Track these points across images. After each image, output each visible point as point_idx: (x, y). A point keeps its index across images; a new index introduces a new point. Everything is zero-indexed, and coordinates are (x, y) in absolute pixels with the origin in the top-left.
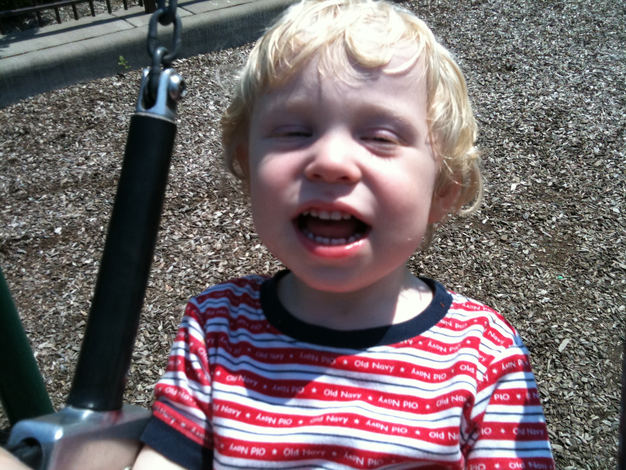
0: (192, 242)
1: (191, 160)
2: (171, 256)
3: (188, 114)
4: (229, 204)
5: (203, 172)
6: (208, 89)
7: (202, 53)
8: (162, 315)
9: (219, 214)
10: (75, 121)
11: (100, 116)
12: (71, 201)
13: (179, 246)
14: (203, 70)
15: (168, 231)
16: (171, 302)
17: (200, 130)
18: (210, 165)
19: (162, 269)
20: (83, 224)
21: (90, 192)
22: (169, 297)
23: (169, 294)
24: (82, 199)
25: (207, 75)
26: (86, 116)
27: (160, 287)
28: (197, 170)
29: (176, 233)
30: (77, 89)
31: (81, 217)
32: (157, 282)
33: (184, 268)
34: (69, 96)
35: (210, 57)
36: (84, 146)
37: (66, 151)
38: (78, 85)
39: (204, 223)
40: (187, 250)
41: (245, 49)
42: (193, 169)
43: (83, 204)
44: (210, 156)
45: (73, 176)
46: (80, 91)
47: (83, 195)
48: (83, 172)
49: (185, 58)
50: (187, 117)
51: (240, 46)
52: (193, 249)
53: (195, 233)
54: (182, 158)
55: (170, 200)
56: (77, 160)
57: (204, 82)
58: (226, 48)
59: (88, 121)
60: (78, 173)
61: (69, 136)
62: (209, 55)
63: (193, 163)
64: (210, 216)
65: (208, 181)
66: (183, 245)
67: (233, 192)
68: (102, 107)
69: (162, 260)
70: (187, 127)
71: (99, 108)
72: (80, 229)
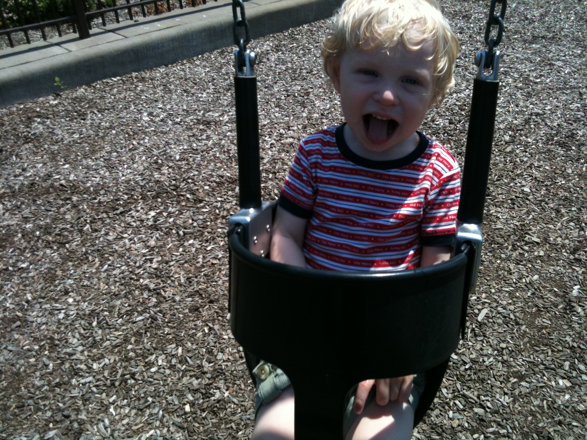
0: (127, 241)
1: (126, 166)
2: (106, 256)
3: (122, 125)
4: (162, 204)
5: (137, 176)
6: (141, 102)
7: (135, 71)
8: (97, 311)
9: (153, 213)
10: (12, 137)
11: (37, 131)
12: (7, 210)
13: (114, 245)
14: (138, 86)
15: (103, 232)
16: (105, 299)
17: (134, 139)
18: (144, 170)
19: (97, 269)
20: (20, 230)
21: (26, 201)
22: (104, 294)
23: (104, 292)
24: (19, 208)
25: (141, 90)
26: (23, 132)
27: (95, 285)
28: (131, 175)
29: (111, 234)
30: (15, 109)
31: (17, 224)
32: (92, 281)
33: (119, 266)
34: (7, 115)
35: (143, 74)
36: (21, 159)
37: (3, 164)
38: (16, 105)
39: (138, 223)
40: (121, 249)
41: (177, 66)
42: (128, 174)
43: (19, 212)
44: (144, 161)
45: (10, 187)
46: (17, 110)
47: (19, 203)
48: (20, 182)
49: (119, 76)
50: (122, 128)
51: (172, 64)
52: (127, 247)
53: (129, 233)
54: (117, 165)
55: (105, 203)
56: (14, 172)
57: (138, 96)
58: (159, 65)
59: (25, 136)
60: (15, 184)
61: (6, 151)
62: (143, 73)
63: (127, 168)
64: (144, 217)
65: (142, 184)
66: (117, 245)
67: (167, 193)
68: (39, 123)
69: (97, 260)
70: (121, 137)
71: (36, 124)
72: (16, 236)
